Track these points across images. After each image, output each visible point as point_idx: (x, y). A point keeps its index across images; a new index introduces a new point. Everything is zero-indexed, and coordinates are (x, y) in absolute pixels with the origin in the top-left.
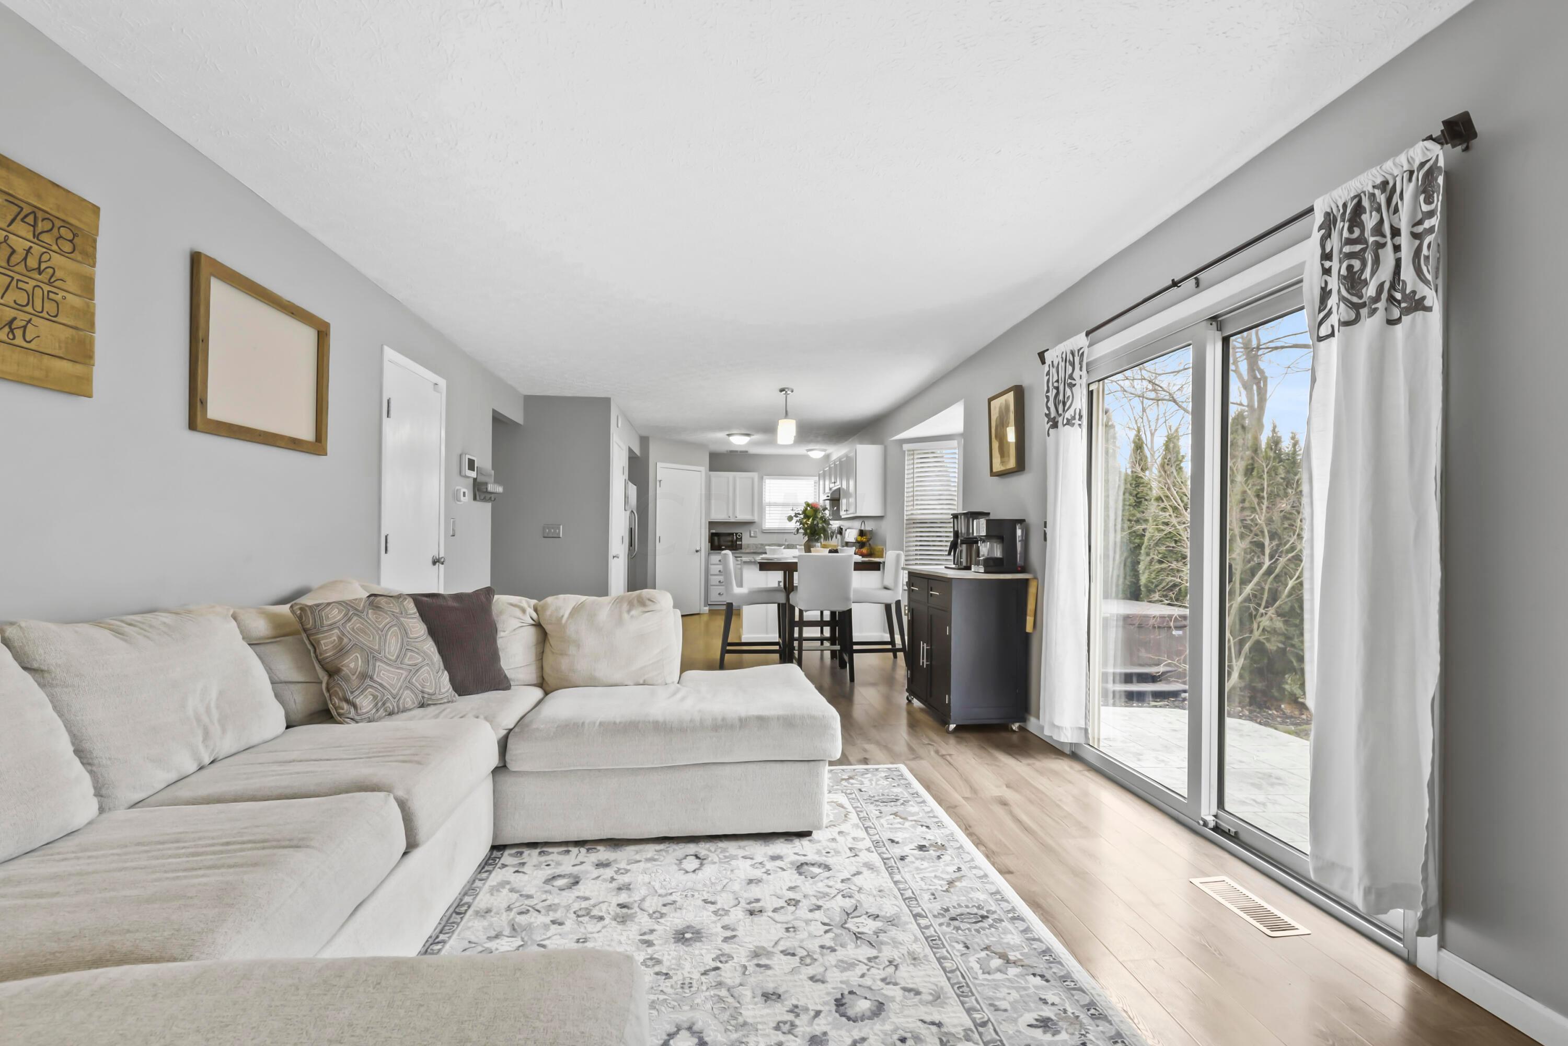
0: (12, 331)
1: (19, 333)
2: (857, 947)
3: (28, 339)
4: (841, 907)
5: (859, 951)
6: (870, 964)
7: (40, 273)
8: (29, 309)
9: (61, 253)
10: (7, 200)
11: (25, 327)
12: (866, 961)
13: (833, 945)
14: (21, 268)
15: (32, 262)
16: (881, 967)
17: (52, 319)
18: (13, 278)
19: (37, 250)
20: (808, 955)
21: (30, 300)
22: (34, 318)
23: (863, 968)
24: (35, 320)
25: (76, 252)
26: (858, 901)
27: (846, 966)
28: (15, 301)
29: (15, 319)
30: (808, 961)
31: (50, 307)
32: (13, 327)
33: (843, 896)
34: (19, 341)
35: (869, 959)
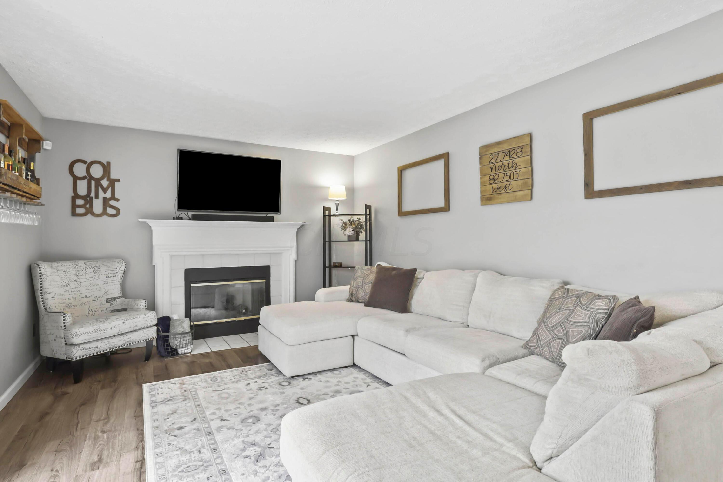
0: (506, 189)
1: (507, 189)
2: (254, 441)
3: (510, 189)
4: (266, 459)
5: (253, 439)
6: (248, 435)
7: (512, 168)
8: (510, 180)
9: (519, 157)
10: (502, 153)
11: (509, 186)
12: (249, 435)
13: (265, 439)
14: (507, 169)
15: (510, 166)
16: (243, 434)
17: (517, 179)
18: (505, 173)
19: (511, 161)
20: (276, 432)
21: (510, 176)
22: (511, 182)
23: (251, 432)
24: (512, 183)
25: (523, 154)
26: (256, 465)
27: (258, 432)
28: (506, 180)
29: (506, 185)
30: (275, 430)
31: (516, 176)
32: (506, 187)
33: (266, 466)
34: (508, 191)
35: (248, 436)
